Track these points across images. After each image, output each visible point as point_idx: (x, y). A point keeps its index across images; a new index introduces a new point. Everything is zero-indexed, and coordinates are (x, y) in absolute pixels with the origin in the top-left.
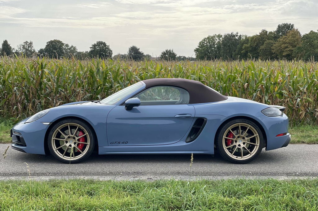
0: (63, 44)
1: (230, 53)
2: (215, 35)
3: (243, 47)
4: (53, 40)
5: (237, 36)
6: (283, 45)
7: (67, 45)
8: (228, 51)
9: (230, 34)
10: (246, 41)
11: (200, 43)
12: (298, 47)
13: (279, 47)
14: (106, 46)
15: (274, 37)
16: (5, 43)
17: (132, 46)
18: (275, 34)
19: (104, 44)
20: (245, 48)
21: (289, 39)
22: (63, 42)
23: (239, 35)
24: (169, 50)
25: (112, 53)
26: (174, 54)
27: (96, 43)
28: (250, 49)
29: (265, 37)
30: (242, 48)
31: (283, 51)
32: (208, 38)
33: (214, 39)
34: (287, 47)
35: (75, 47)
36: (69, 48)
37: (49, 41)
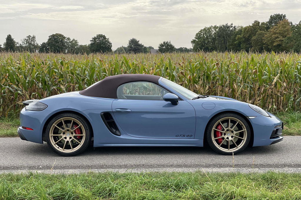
0: (65, 38)
1: (225, 44)
2: (212, 26)
3: (237, 38)
4: (55, 34)
5: (232, 27)
6: (274, 35)
7: (69, 39)
8: (223, 42)
9: (225, 25)
10: (240, 32)
11: (197, 34)
12: (288, 37)
13: (270, 37)
14: (105, 39)
15: (266, 28)
16: (9, 37)
17: (132, 39)
18: (267, 25)
19: (104, 37)
20: (238, 39)
21: (279, 29)
22: (65, 36)
23: (233, 26)
24: (166, 42)
25: (111, 45)
26: (171, 45)
27: (96, 36)
28: (243, 39)
29: (257, 28)
30: (235, 39)
31: (274, 42)
32: (205, 29)
33: (211, 30)
34: (277, 37)
35: (76, 41)
36: (70, 41)
37: (51, 35)
